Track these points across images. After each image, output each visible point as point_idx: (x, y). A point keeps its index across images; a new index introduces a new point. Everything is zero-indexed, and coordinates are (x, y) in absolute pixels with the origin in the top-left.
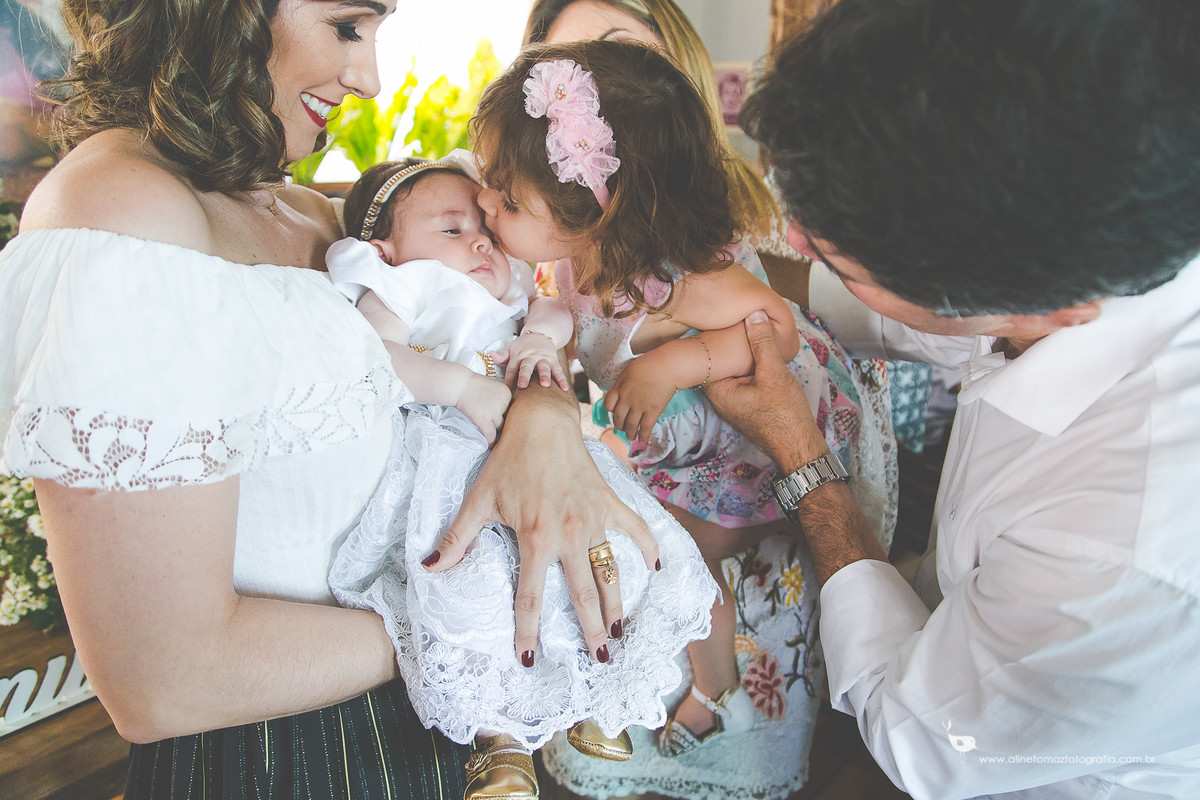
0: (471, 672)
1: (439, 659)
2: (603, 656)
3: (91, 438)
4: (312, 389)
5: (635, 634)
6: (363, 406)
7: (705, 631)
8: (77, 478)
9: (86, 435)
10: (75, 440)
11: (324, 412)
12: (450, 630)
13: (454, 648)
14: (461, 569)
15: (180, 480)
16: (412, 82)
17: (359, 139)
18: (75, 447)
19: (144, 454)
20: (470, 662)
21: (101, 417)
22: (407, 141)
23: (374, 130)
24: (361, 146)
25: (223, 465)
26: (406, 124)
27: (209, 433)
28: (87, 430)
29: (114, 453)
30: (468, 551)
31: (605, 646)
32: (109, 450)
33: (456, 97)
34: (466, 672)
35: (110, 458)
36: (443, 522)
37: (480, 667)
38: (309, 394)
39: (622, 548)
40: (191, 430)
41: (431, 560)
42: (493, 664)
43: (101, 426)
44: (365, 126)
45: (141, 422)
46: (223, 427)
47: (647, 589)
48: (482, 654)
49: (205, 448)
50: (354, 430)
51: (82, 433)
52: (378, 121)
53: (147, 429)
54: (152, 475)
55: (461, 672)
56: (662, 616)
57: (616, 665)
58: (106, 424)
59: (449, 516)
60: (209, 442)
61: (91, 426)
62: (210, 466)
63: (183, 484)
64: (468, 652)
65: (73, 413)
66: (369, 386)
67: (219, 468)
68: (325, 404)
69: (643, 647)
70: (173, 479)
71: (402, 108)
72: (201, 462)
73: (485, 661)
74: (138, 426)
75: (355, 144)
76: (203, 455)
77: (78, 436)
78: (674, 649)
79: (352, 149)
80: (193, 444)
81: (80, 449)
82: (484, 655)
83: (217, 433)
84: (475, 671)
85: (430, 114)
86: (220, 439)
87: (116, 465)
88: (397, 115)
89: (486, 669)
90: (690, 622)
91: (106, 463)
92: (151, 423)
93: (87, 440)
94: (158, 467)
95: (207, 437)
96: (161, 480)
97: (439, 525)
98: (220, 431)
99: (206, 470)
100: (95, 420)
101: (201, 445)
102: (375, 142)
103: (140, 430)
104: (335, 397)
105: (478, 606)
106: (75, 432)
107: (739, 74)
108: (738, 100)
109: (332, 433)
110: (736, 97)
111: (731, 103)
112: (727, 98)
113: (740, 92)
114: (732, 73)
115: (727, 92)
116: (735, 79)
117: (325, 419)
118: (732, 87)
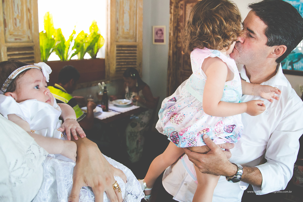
4: (17, 160)
16: (74, 33)
17: (60, 49)
22: (73, 49)
23: (64, 46)
24: (60, 50)
26: (72, 44)
33: (86, 37)
44: (62, 45)
52: (65, 44)
56: (132, 196)
66: (31, 152)
71: (72, 41)
75: (59, 50)
79: (58, 51)
85: (79, 41)
88: (70, 42)
90: (139, 194)
102: (64, 49)
107: (162, 29)
108: (162, 36)
109: (27, 174)
110: (161, 35)
111: (160, 36)
112: (159, 35)
113: (162, 34)
114: (160, 29)
115: (159, 34)
116: (161, 30)
117: (24, 170)
118: (160, 32)
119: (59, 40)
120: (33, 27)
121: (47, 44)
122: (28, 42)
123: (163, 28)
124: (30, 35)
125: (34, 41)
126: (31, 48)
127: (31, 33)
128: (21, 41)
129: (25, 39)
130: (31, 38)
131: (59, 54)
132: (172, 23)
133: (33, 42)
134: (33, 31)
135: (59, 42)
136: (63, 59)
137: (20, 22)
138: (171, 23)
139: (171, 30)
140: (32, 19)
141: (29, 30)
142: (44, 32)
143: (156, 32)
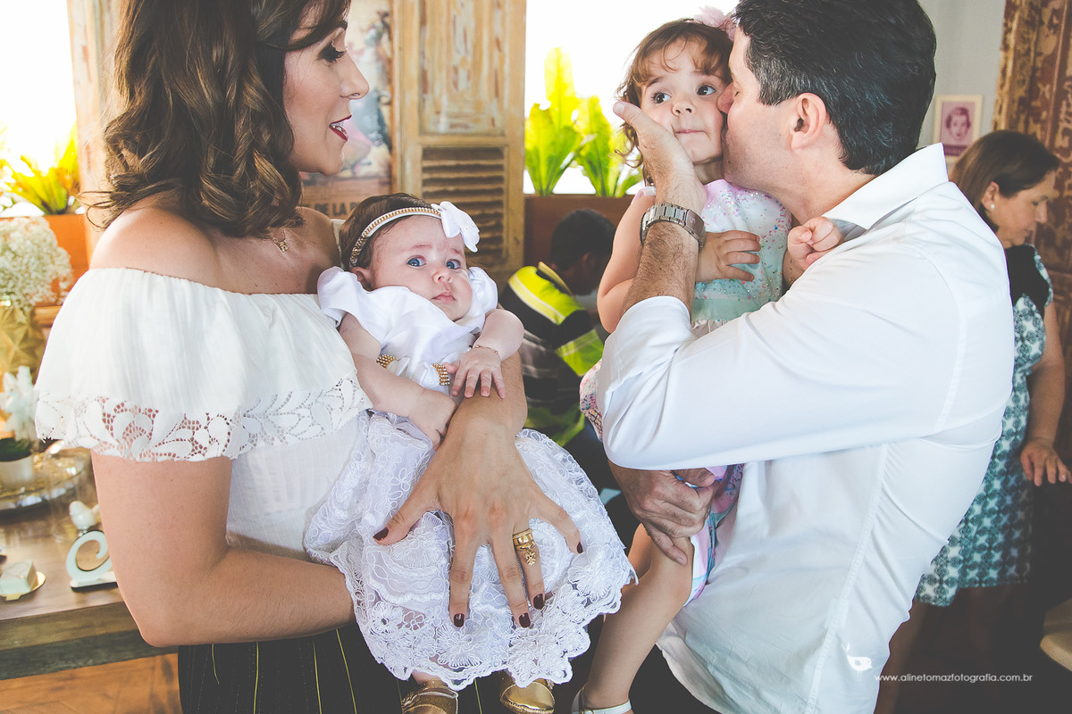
0: (407, 626)
1: (382, 614)
2: (525, 621)
3: (115, 420)
4: (290, 396)
5: (552, 605)
6: (332, 410)
7: (615, 606)
8: (105, 449)
9: (111, 417)
10: (104, 421)
11: (299, 415)
12: (392, 593)
13: (394, 607)
14: (404, 542)
15: (174, 455)
18: (103, 425)
19: (151, 434)
20: (408, 618)
21: (123, 405)
24: (596, 164)
25: (205, 448)
27: (198, 422)
28: (113, 413)
29: (131, 432)
30: (412, 529)
31: (526, 614)
32: (127, 429)
34: (404, 626)
35: (128, 435)
36: (393, 505)
37: (417, 624)
38: (288, 400)
39: (543, 533)
40: (185, 418)
41: (381, 535)
42: (429, 621)
43: (122, 411)
45: (150, 411)
46: (208, 419)
47: (567, 569)
48: (417, 613)
49: (194, 433)
50: (322, 429)
51: (109, 416)
52: (611, 143)
53: (154, 416)
54: (155, 450)
55: (400, 626)
56: (576, 592)
57: (535, 629)
58: (126, 410)
59: (398, 501)
60: (197, 429)
61: (115, 410)
62: (196, 448)
63: (176, 459)
64: (405, 610)
65: (104, 402)
66: (338, 393)
67: (203, 451)
68: (300, 407)
69: (557, 617)
70: (170, 455)
72: (190, 444)
73: (420, 618)
74: (148, 413)
75: (590, 163)
76: (192, 439)
77: (107, 418)
78: (584, 620)
79: (587, 166)
80: (186, 429)
81: (107, 428)
82: (419, 613)
83: (204, 424)
84: (412, 626)
86: (206, 428)
87: (132, 440)
89: (422, 625)
90: (600, 598)
91: (125, 438)
92: (157, 411)
93: (112, 421)
94: (160, 444)
95: (196, 425)
96: (161, 455)
97: (390, 508)
98: (206, 422)
99: (193, 450)
100: (118, 407)
101: (191, 431)
102: (608, 161)
103: (149, 416)
104: (309, 402)
105: (416, 575)
106: (104, 415)
107: (967, 107)
108: (966, 132)
109: (305, 431)
110: (964, 129)
111: (959, 135)
112: (955, 130)
113: (968, 124)
114: (961, 106)
115: (955, 124)
116: (964, 111)
117: (300, 420)
118: (960, 119)
119: (592, 133)
120: (507, 92)
121: (553, 143)
122: (488, 135)
123: (973, 104)
124: (496, 114)
125: (507, 132)
126: (496, 152)
127: (501, 108)
128: (468, 131)
129: (484, 126)
130: (498, 123)
131: (592, 176)
132: (1007, 87)
133: (503, 134)
134: (506, 103)
135: (591, 138)
136: (604, 190)
137: (469, 78)
138: (1002, 86)
139: (1000, 112)
140: (507, 68)
141: (495, 101)
142: (543, 107)
143: (945, 117)
